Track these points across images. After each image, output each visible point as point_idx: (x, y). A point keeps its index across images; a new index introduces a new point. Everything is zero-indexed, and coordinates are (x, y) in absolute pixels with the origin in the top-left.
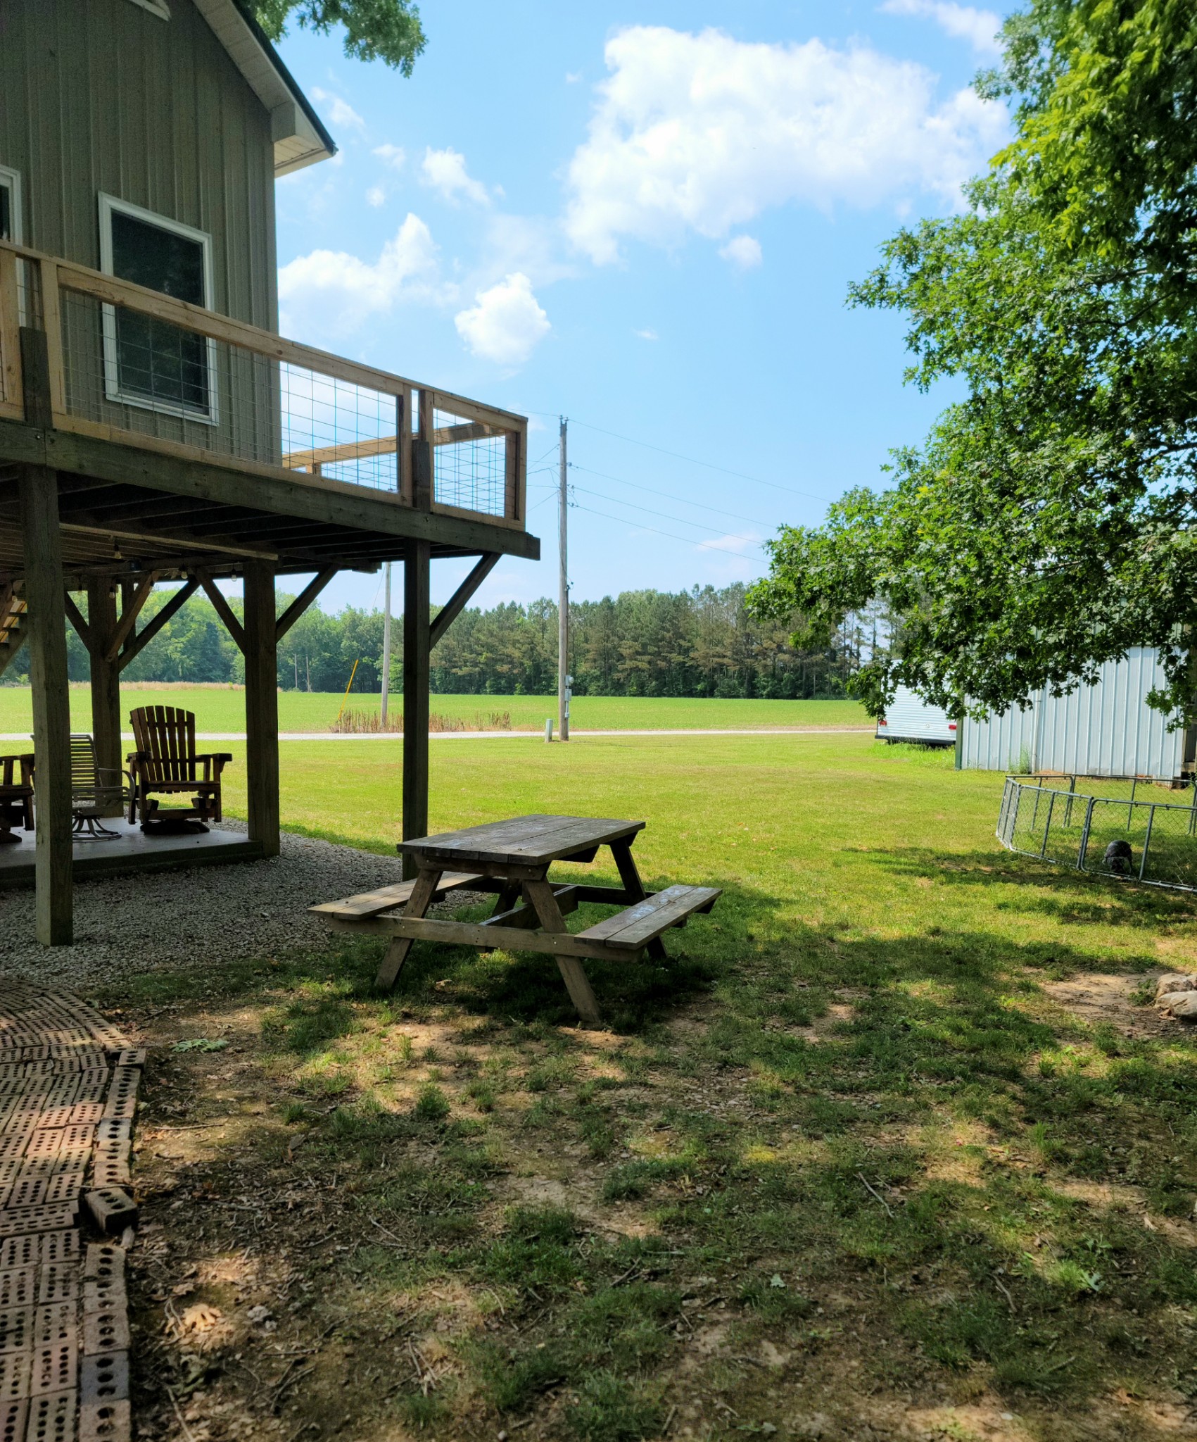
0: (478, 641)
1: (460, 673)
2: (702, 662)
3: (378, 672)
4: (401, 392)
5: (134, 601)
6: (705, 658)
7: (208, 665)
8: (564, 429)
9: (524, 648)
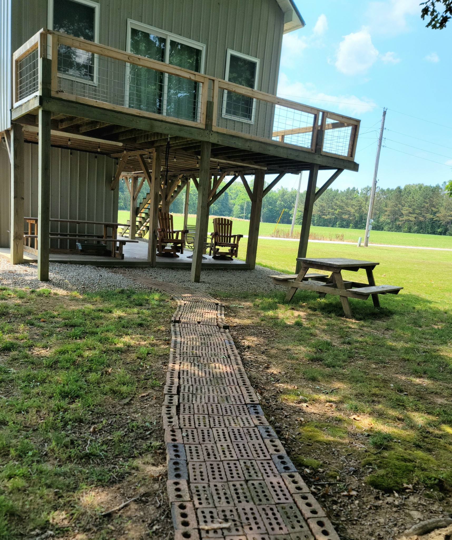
0: (336, 204)
1: (326, 218)
2: (442, 218)
3: (290, 215)
4: (316, 113)
5: (217, 183)
6: (443, 216)
7: (223, 209)
8: (385, 113)
9: (356, 208)
